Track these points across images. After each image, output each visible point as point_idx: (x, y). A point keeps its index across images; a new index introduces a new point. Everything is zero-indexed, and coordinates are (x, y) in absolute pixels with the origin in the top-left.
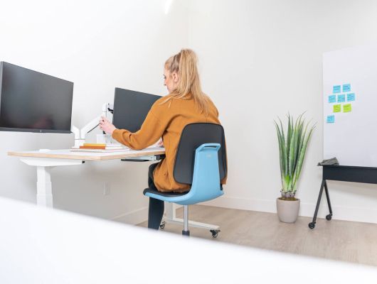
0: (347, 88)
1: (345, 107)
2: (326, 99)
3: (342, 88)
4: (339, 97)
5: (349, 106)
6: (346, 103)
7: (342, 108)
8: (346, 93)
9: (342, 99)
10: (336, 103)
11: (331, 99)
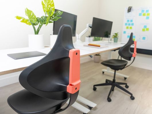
0: (131, 21)
1: (130, 27)
2: (124, 24)
3: (130, 21)
4: (129, 24)
5: (131, 27)
6: (131, 26)
7: (129, 28)
8: (131, 23)
9: (129, 25)
10: (127, 26)
11: (126, 24)
